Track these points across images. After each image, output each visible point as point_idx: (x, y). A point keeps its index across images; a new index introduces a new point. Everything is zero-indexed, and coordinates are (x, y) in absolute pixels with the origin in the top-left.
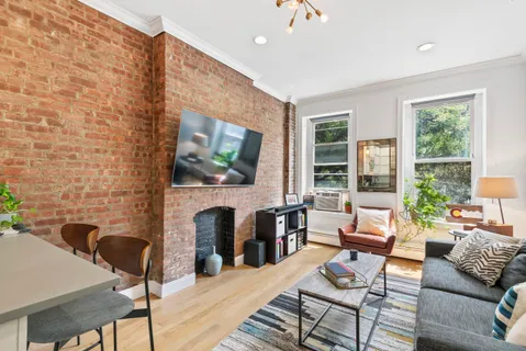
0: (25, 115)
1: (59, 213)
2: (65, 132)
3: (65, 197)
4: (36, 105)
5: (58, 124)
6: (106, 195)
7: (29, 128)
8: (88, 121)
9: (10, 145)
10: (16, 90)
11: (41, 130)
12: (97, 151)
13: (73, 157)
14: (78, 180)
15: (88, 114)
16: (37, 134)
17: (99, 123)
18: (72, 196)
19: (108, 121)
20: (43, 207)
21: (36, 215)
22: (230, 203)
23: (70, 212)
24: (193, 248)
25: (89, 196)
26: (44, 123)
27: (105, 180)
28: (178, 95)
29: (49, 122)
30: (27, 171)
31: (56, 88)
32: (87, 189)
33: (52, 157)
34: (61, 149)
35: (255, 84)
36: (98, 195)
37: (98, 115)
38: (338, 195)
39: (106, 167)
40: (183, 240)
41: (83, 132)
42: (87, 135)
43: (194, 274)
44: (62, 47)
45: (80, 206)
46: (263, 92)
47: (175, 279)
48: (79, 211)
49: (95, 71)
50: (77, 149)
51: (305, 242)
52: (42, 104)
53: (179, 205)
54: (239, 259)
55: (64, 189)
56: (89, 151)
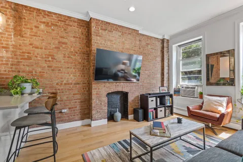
0: (44, 56)
1: (55, 90)
2: (57, 62)
3: (57, 84)
4: (48, 53)
5: (54, 59)
6: (71, 84)
7: (46, 61)
8: (64, 57)
9: (41, 67)
10: (41, 48)
11: (49, 61)
12: (68, 68)
13: (60, 70)
14: (62, 78)
15: (64, 54)
16: (48, 63)
17: (68, 57)
18: (59, 84)
19: (72, 57)
20: (50, 87)
21: (48, 90)
22: (125, 90)
23: (59, 89)
24: (106, 108)
25: (65, 84)
26: (50, 59)
27: (71, 79)
28: (98, 43)
29: (52, 58)
30: (45, 75)
31: (54, 46)
32: (64, 82)
33: (53, 70)
34: (56, 67)
35: (140, 32)
36: (69, 84)
37: (68, 54)
38: (195, 88)
39: (71, 74)
40: (101, 104)
41: (63, 61)
42: (64, 62)
43: (107, 119)
44: (55, 32)
45: (62, 87)
46: (146, 36)
47: (98, 120)
48: (62, 89)
49: (66, 38)
50: (61, 67)
51: (172, 113)
52: (50, 52)
53: (99, 89)
54: (131, 117)
55: (57, 81)
56: (65, 68)
